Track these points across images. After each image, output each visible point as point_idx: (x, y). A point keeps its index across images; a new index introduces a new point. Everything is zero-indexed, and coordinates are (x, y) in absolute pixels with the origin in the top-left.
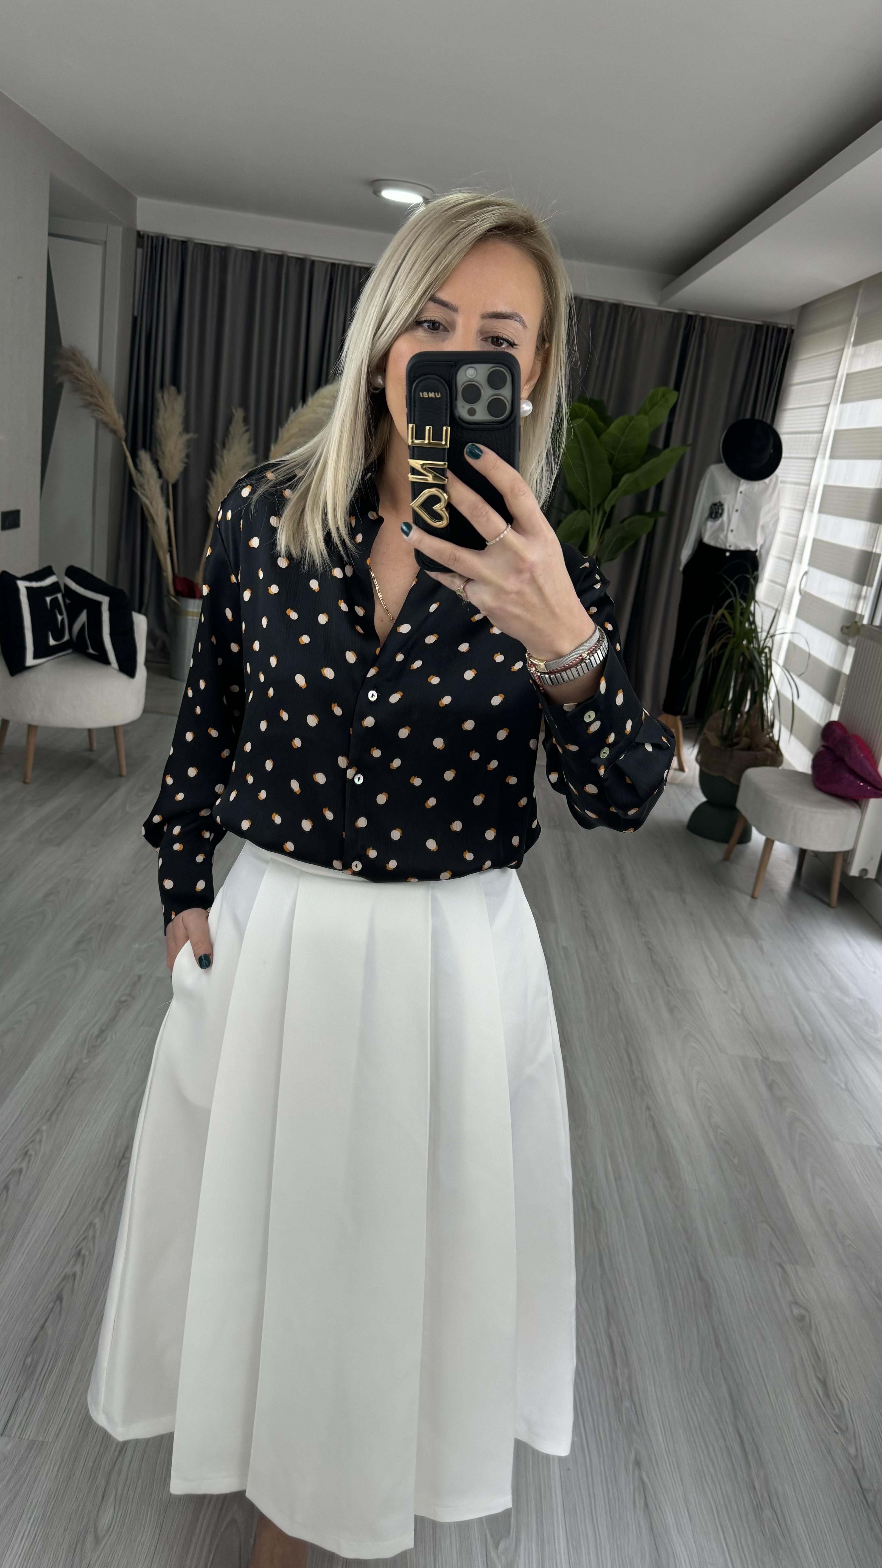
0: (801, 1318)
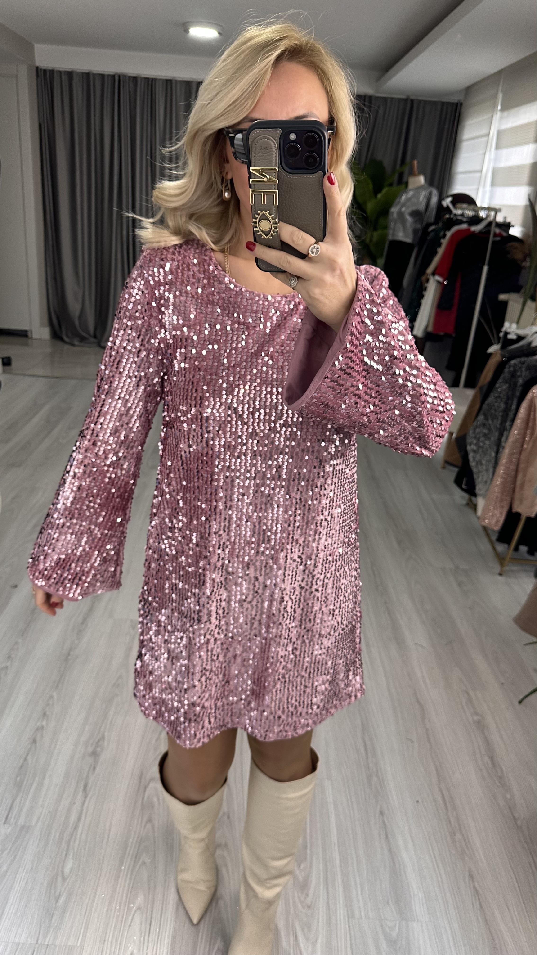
0: (479, 722)
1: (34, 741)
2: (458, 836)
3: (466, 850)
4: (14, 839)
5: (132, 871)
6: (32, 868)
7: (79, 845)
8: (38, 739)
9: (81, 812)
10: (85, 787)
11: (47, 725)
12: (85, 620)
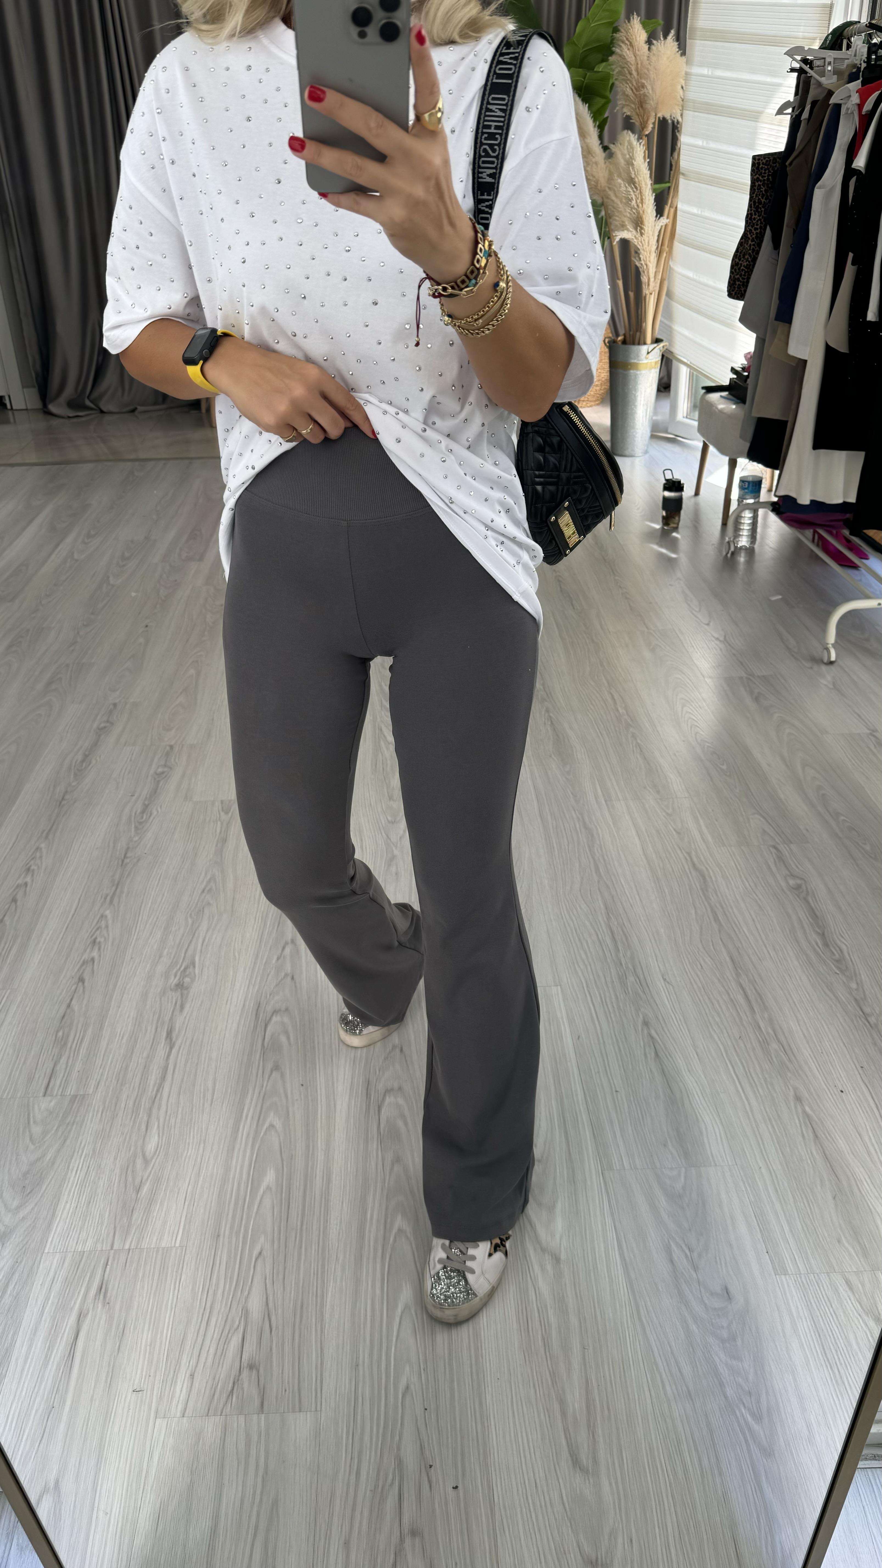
0: (798, 887)
1: (81, 980)
2: (774, 1046)
3: (788, 1063)
4: (61, 1115)
5: (254, 1139)
6: (94, 1151)
7: (167, 1112)
8: (86, 976)
9: (166, 1068)
10: (169, 1034)
11: (100, 956)
12: (146, 807)
